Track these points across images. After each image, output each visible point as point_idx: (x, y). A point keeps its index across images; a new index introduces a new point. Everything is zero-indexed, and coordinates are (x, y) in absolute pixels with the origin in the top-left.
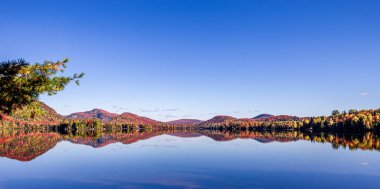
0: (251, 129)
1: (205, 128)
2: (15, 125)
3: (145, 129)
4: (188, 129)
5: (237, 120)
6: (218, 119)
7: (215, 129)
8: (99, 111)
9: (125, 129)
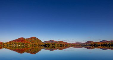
0: (102, 45)
1: (84, 45)
2: (32, 45)
3: (67, 45)
4: (79, 45)
5: (95, 42)
6: (88, 42)
7: (88, 45)
8: (52, 40)
9: (61, 45)
